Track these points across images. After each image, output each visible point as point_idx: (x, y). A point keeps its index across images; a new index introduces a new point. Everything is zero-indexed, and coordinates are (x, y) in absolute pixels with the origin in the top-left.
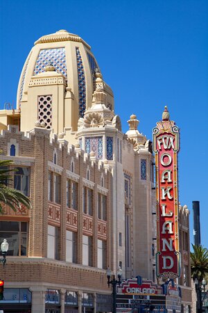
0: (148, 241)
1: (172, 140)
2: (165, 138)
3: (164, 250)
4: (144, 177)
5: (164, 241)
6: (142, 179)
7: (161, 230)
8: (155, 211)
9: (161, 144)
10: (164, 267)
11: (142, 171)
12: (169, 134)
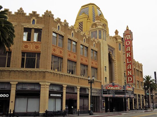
0: (122, 72)
1: (130, 37)
2: (127, 36)
3: (128, 75)
4: (120, 50)
5: (129, 72)
6: (119, 50)
7: (127, 68)
8: (125, 62)
9: (126, 38)
10: (129, 81)
11: (119, 48)
12: (129, 34)
